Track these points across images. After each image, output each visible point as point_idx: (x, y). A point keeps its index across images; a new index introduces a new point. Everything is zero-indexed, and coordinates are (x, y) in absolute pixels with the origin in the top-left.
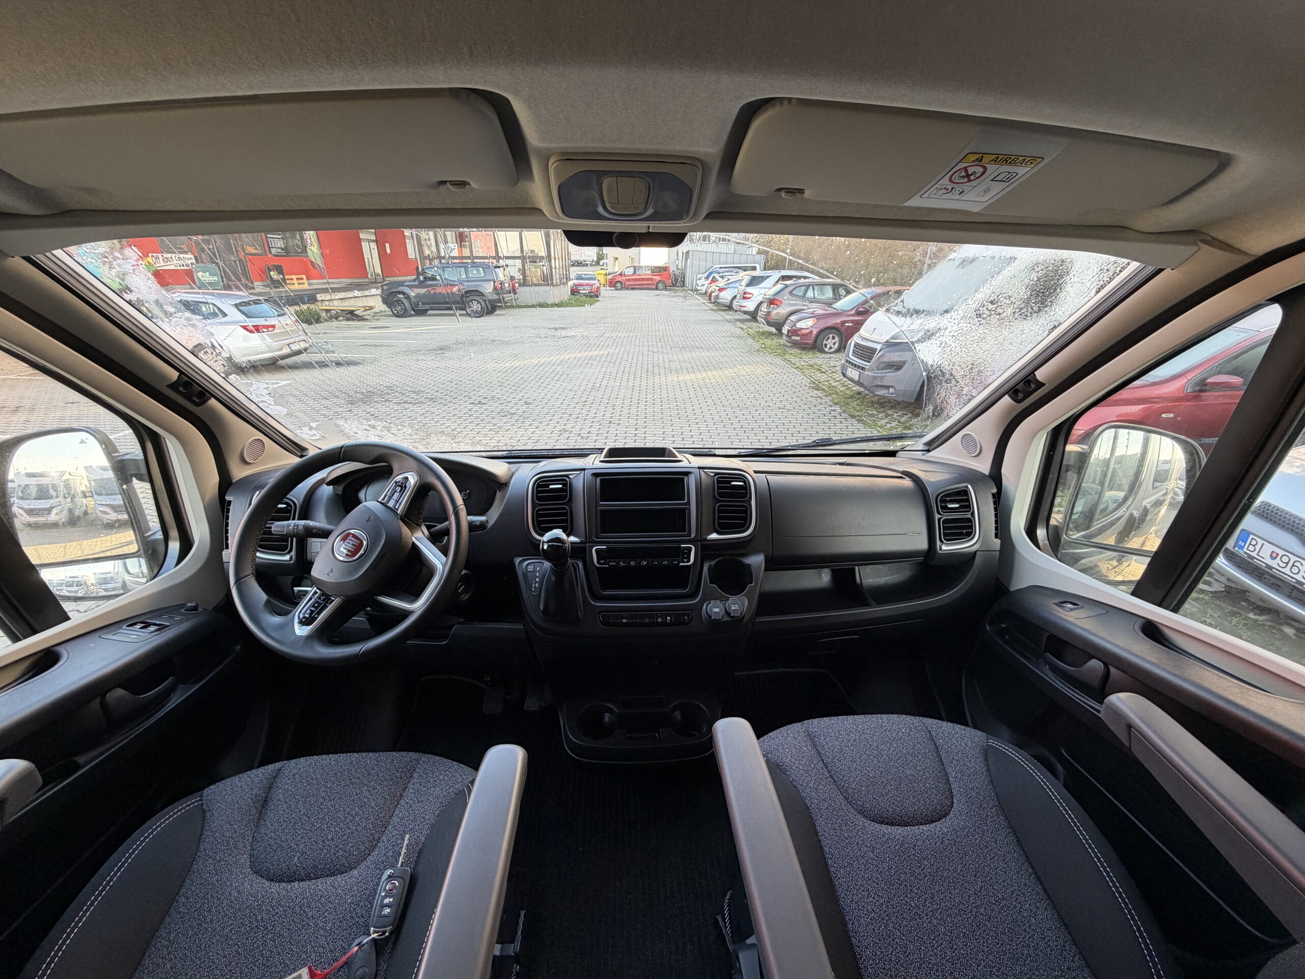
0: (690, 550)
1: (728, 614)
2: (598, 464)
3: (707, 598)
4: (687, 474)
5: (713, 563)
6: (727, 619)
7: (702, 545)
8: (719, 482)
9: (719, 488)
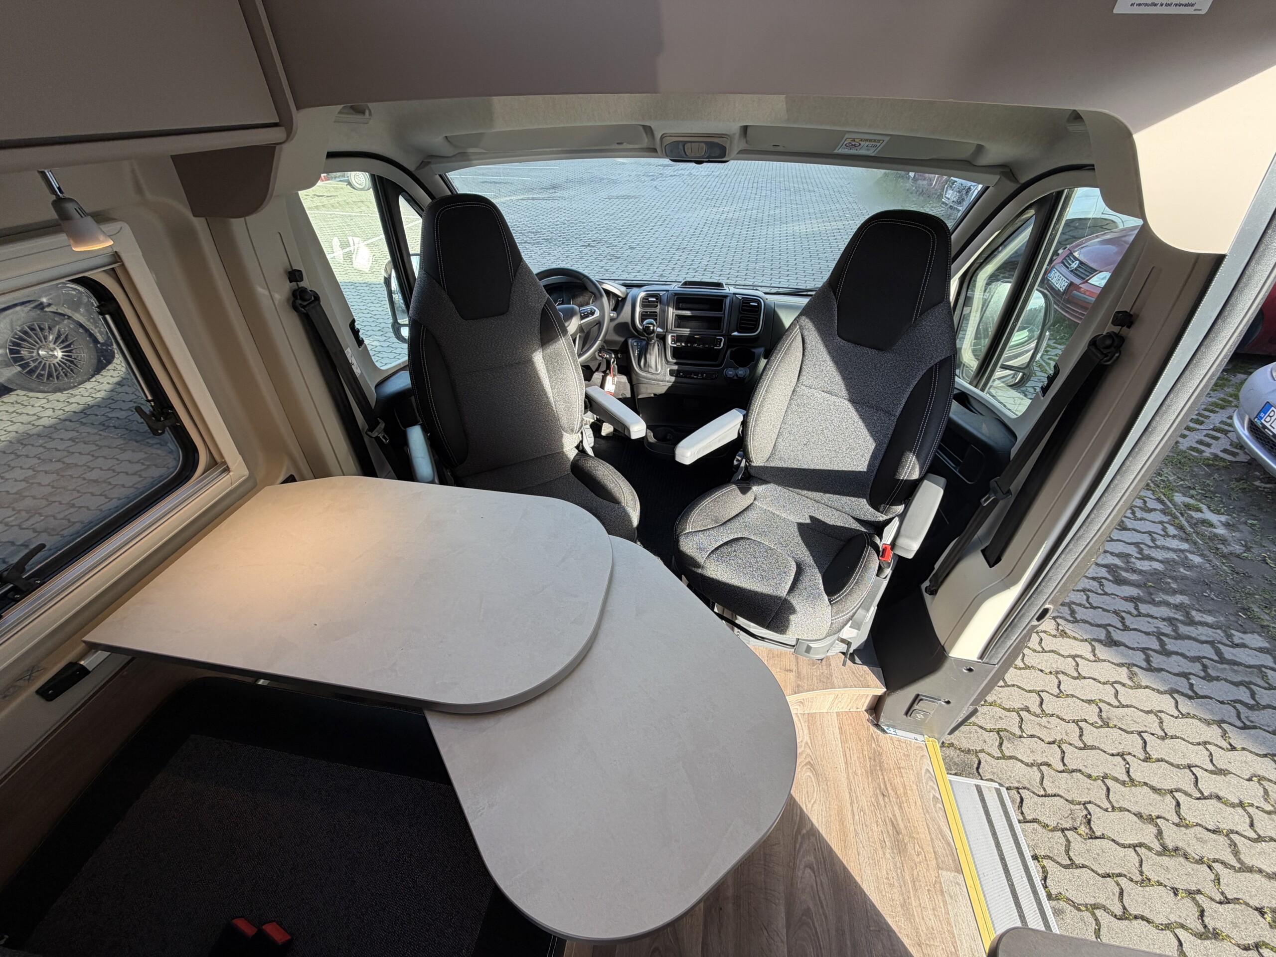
0: (721, 340)
1: (737, 375)
2: (676, 288)
3: (727, 367)
4: (726, 297)
5: (734, 349)
6: (735, 378)
7: (728, 339)
8: (743, 303)
9: (743, 306)
